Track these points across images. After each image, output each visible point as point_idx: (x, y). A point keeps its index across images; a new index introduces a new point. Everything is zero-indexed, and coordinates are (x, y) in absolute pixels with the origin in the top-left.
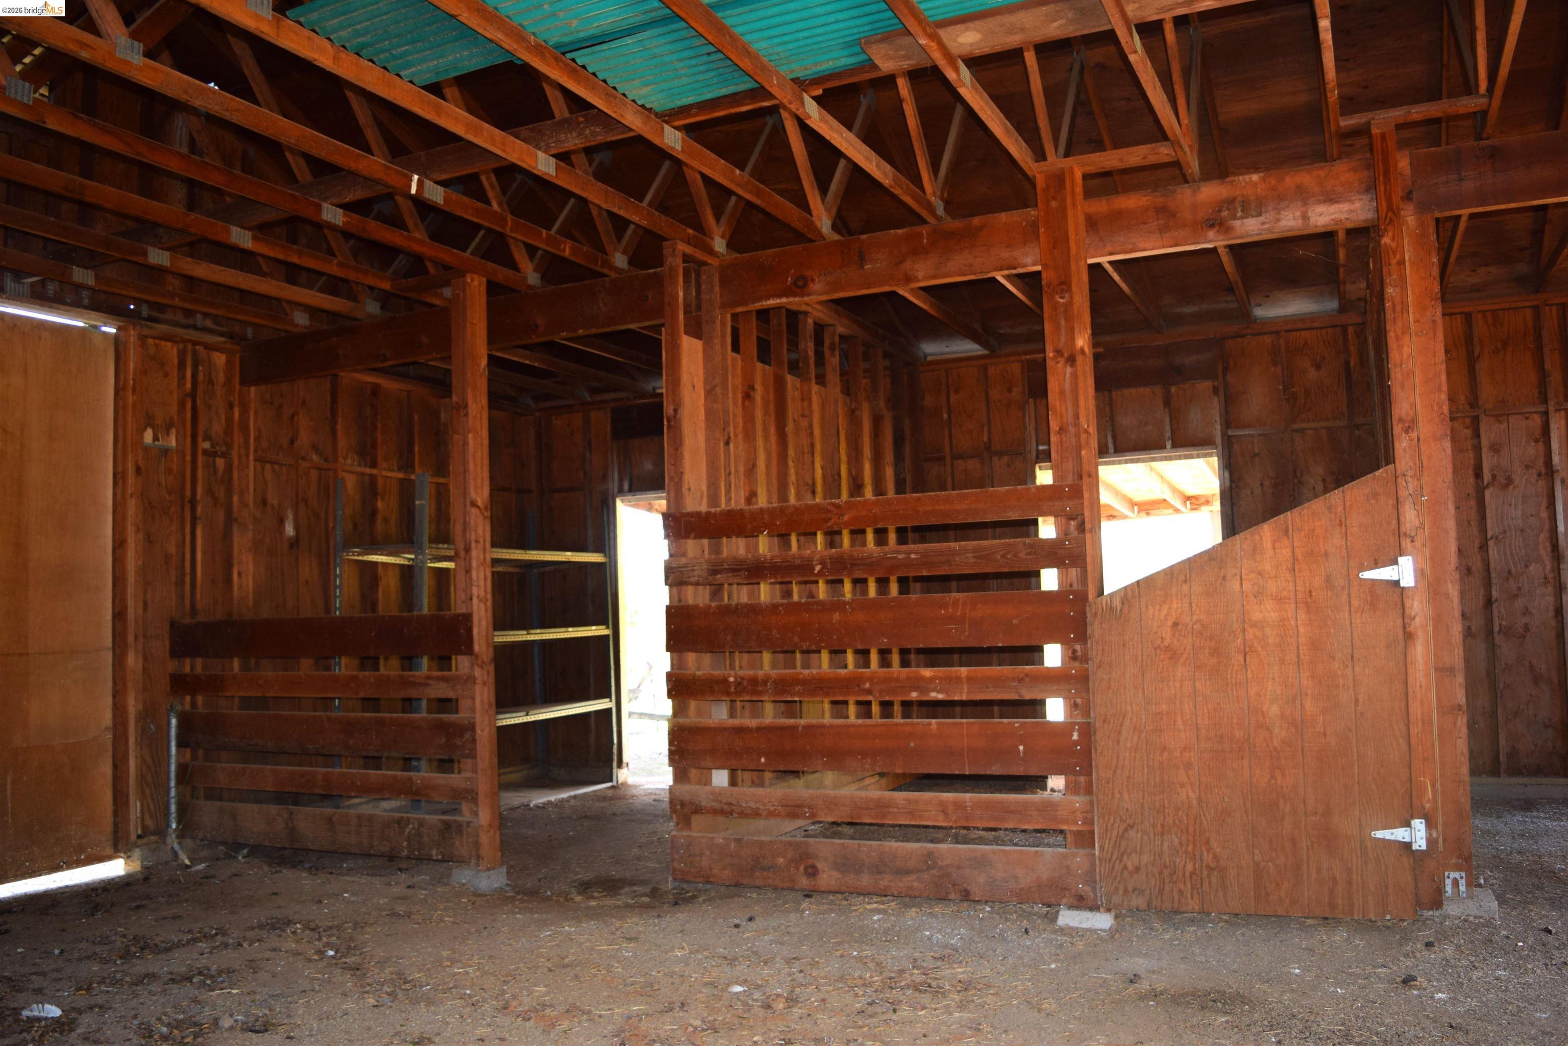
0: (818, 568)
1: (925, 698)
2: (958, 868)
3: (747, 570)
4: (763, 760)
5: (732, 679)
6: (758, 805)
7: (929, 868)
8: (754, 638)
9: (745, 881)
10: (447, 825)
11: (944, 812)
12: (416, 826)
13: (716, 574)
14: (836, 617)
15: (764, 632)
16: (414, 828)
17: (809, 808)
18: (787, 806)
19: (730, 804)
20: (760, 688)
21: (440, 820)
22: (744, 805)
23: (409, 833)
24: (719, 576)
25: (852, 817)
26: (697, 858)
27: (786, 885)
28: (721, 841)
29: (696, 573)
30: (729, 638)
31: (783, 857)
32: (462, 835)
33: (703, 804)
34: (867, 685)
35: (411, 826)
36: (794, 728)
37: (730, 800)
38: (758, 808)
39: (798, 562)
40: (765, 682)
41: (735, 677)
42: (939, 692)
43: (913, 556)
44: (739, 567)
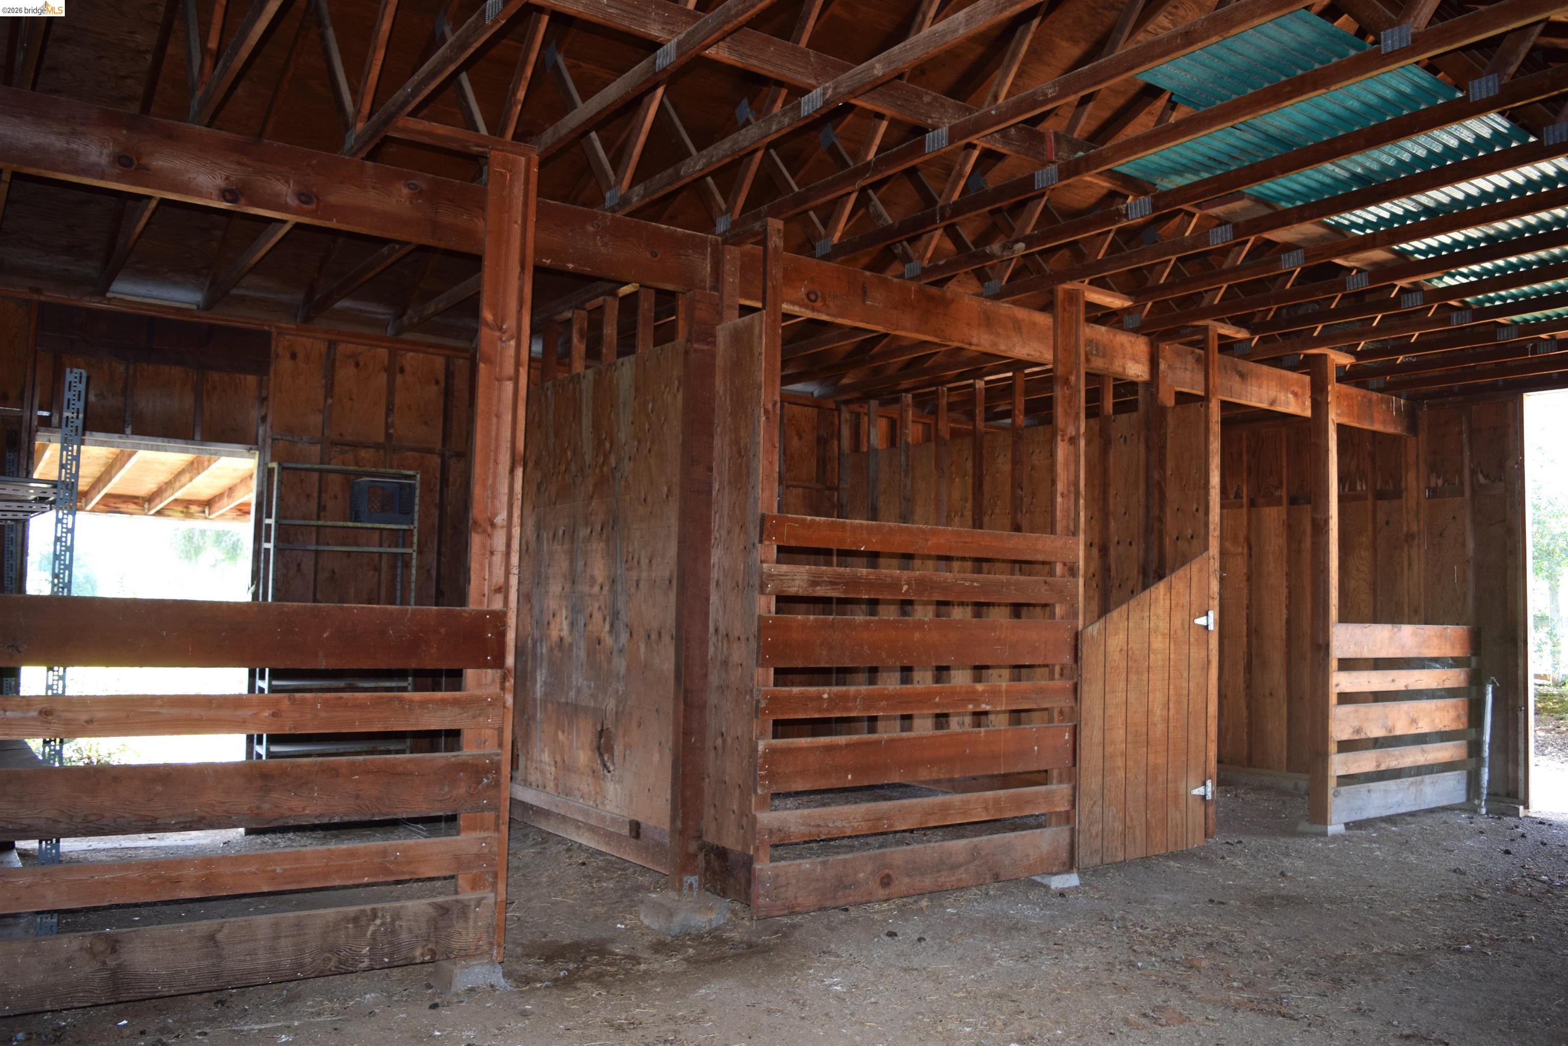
0: (905, 588)
1: (978, 710)
2: (994, 855)
3: (844, 584)
4: (850, 777)
5: (826, 696)
6: (844, 823)
7: (974, 859)
8: (848, 654)
9: (828, 904)
10: (444, 910)
11: (986, 809)
12: (388, 920)
13: (816, 586)
14: (917, 635)
15: (856, 648)
16: (383, 924)
17: (887, 819)
18: (869, 820)
19: (819, 826)
20: (851, 704)
21: (430, 904)
22: (831, 825)
23: (374, 933)
24: (818, 588)
25: (921, 824)
26: (783, 889)
27: (864, 899)
28: (808, 866)
29: (797, 583)
30: (824, 653)
31: (863, 872)
32: (466, 919)
33: (792, 830)
34: (937, 699)
35: (378, 922)
36: (878, 742)
37: (818, 822)
38: (844, 827)
39: (889, 580)
40: (855, 698)
41: (829, 694)
42: (987, 704)
43: (975, 584)
44: (838, 581)
